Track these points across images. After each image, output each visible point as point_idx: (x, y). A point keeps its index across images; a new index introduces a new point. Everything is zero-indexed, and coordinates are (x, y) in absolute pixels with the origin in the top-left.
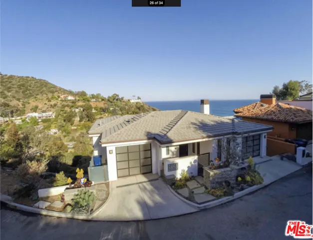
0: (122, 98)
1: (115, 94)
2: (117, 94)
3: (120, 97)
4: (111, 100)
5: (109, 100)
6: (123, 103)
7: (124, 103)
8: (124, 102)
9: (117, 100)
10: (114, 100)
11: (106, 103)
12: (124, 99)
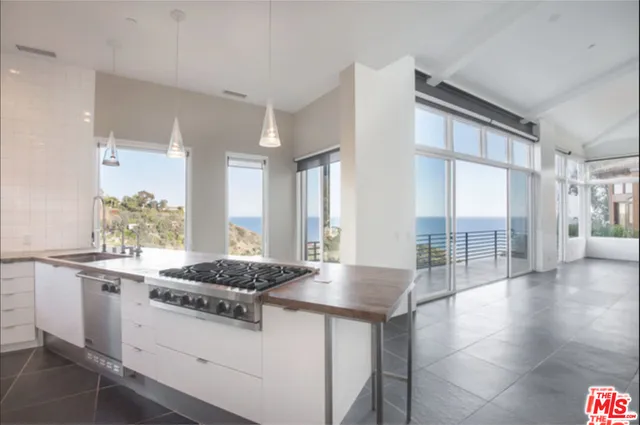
0: (163, 203)
1: (142, 193)
2: (150, 192)
3: (158, 199)
4: (133, 205)
5: (124, 205)
6: (164, 214)
7: (168, 214)
8: (166, 211)
9: (149, 205)
10: (140, 205)
11: (118, 212)
12: (168, 205)
